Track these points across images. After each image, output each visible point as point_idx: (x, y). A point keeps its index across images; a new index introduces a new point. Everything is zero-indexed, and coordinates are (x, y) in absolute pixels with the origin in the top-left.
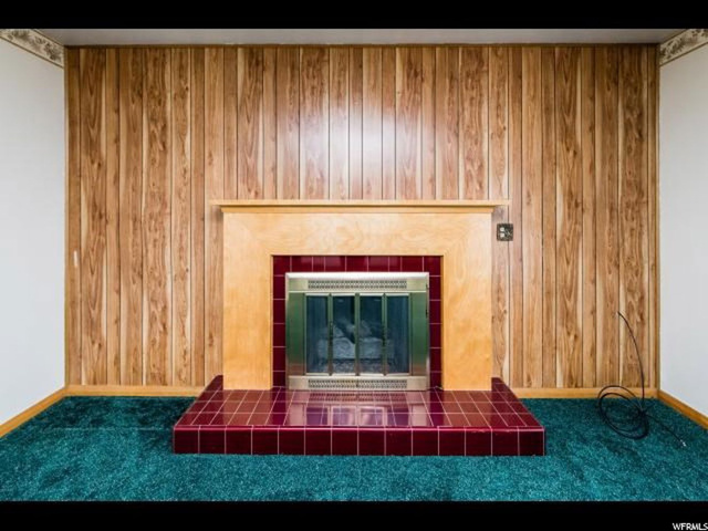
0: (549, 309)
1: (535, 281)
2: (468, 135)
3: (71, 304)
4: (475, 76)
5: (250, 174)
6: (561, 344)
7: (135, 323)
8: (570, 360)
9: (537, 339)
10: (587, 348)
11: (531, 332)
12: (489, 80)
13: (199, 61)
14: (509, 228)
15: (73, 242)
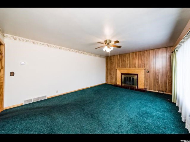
0: (154, 81)
1: (152, 78)
2: (143, 61)
3: (106, 76)
4: (144, 55)
5: (119, 66)
6: (156, 86)
7: (110, 78)
8: (158, 88)
9: (153, 84)
10: (161, 87)
11: (152, 84)
12: (146, 54)
13: (115, 56)
14: (148, 71)
15: (106, 72)
